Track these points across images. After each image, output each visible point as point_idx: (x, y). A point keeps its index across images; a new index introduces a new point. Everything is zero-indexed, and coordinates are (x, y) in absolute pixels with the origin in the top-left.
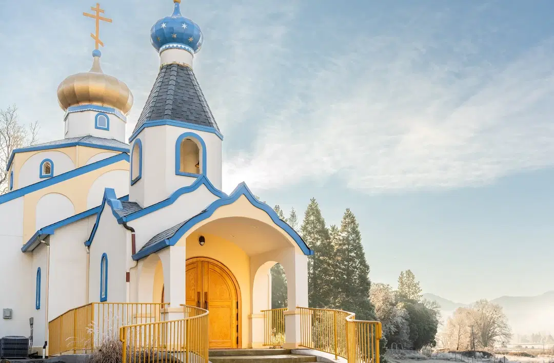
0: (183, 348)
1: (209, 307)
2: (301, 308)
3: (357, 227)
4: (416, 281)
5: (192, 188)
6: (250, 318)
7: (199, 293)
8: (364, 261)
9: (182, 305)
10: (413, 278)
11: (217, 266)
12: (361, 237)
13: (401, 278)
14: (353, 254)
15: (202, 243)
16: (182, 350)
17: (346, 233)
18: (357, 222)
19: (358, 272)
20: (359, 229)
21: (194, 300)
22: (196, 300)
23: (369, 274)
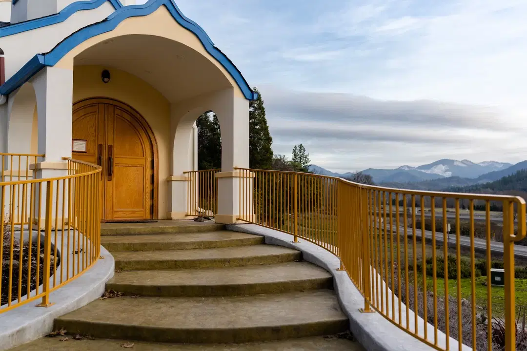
0: (67, 224)
1: (115, 165)
2: (240, 169)
3: (262, 104)
4: (306, 153)
5: (94, 5)
6: (169, 182)
7: (100, 146)
8: (268, 134)
9: (65, 159)
10: (304, 151)
11: (126, 112)
12: (265, 113)
13: (294, 151)
14: (257, 127)
15: (106, 80)
16: (66, 227)
17: (253, 108)
18: (262, 99)
19: (262, 143)
20: (264, 106)
21: (93, 156)
22: (96, 155)
23: (272, 145)
